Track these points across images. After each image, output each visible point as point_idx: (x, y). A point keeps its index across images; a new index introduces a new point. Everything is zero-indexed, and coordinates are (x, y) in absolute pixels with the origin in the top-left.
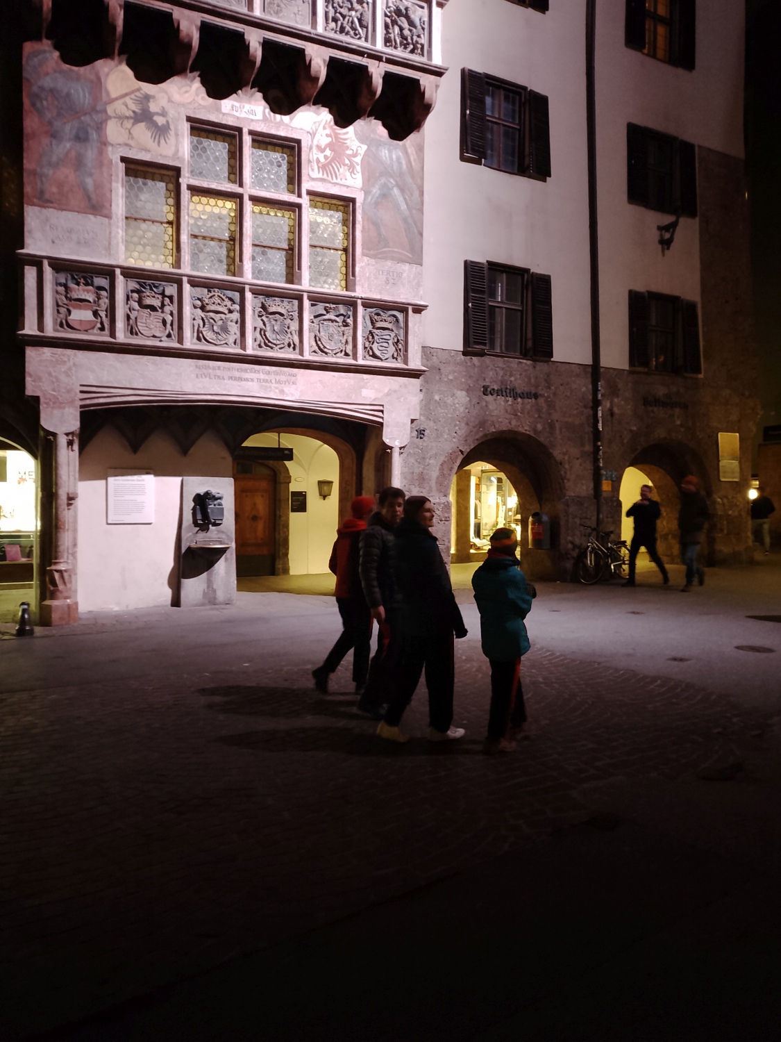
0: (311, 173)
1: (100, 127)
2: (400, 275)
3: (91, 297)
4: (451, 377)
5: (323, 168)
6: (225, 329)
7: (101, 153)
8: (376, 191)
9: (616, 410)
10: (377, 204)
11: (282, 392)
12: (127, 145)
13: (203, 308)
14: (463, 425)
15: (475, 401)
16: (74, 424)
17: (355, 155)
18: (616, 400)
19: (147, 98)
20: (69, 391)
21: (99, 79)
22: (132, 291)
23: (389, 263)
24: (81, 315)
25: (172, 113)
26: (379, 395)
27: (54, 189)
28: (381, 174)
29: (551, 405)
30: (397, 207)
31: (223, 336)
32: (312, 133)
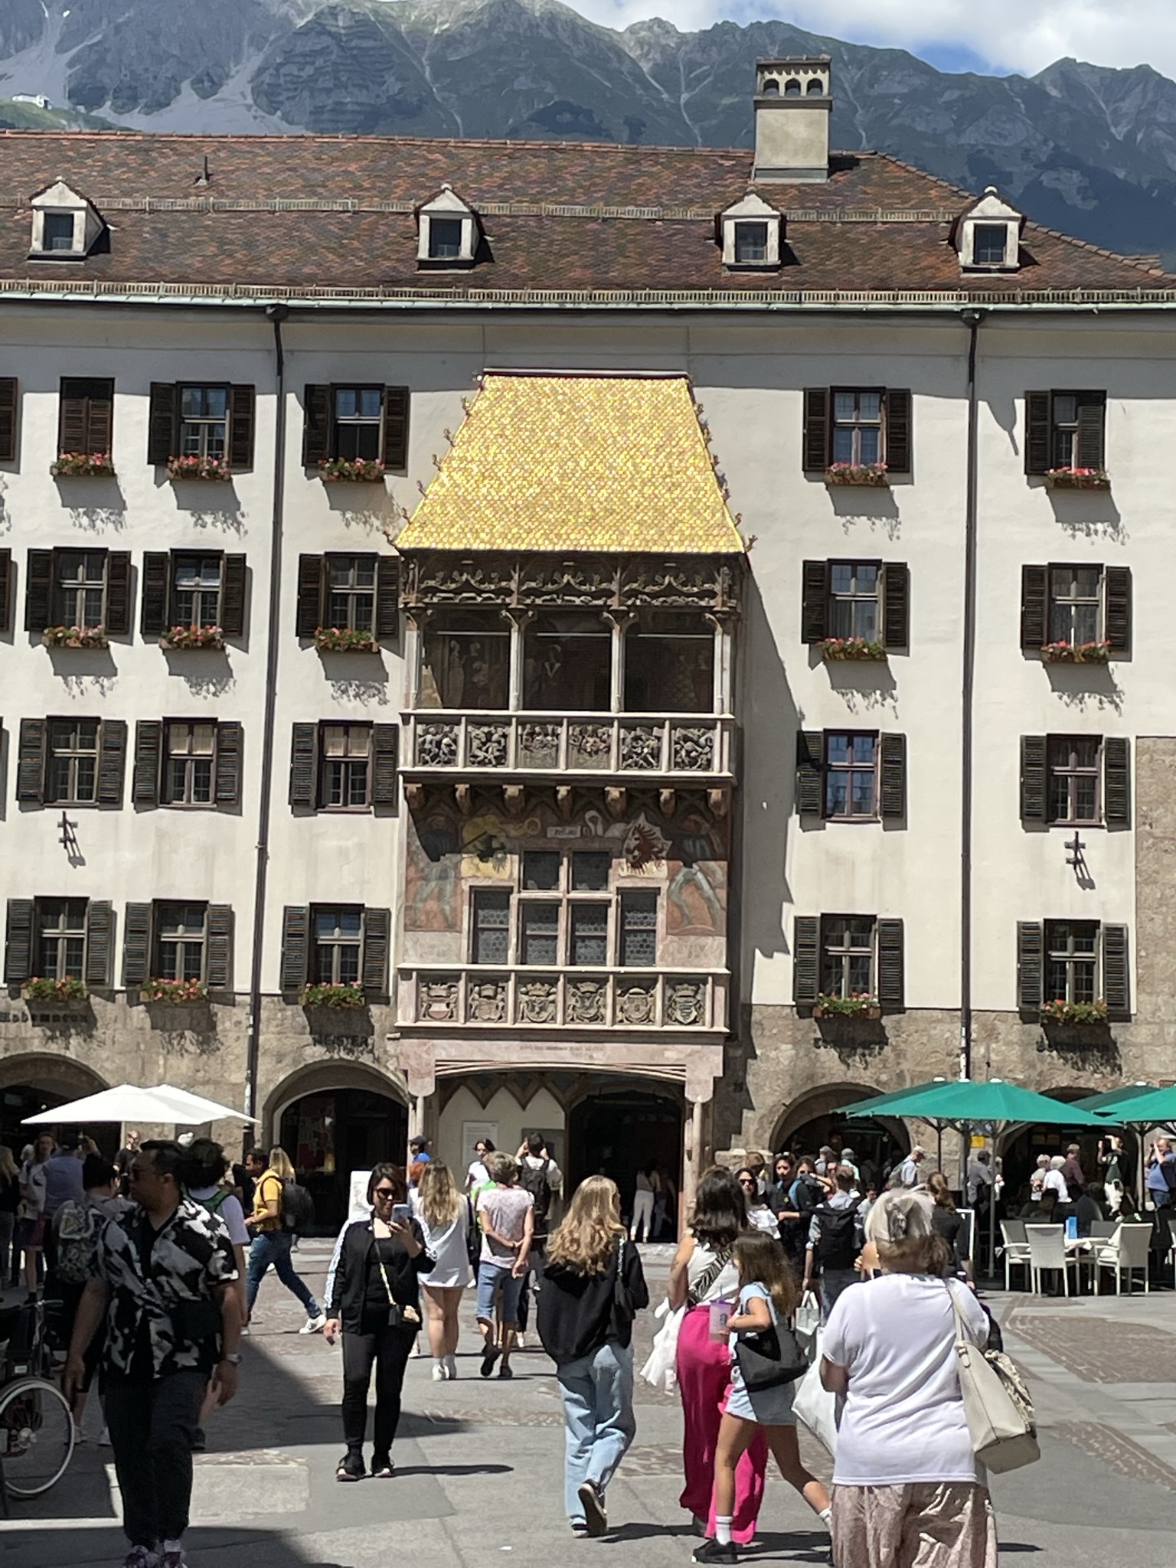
0: (621, 874)
1: (456, 867)
2: (702, 948)
3: (444, 993)
4: (774, 1031)
5: (632, 867)
6: (542, 1009)
7: (456, 885)
8: (680, 878)
9: (993, 1057)
10: (681, 888)
11: (591, 1057)
12: (474, 876)
13: (527, 993)
14: (788, 1078)
15: (802, 1053)
16: (430, 1089)
17: (661, 851)
18: (994, 1046)
19: (492, 837)
20: (428, 1065)
21: (456, 830)
22: (476, 985)
23: (692, 938)
24: (439, 1007)
25: (508, 846)
26: (682, 1056)
27: (423, 917)
29: (900, 1054)
30: (699, 888)
31: (544, 1015)
32: (624, 841)
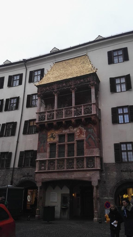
0: (77, 138)
1: (47, 140)
3: (44, 165)
4: (112, 169)
5: (78, 136)
6: (62, 166)
7: (46, 143)
8: (88, 137)
10: (88, 139)
12: (50, 141)
13: (59, 164)
14: (116, 180)
15: (119, 174)
20: (40, 180)
21: (47, 133)
22: (50, 163)
23: (91, 149)
24: (43, 168)
25: (56, 135)
26: (90, 175)
27: (41, 150)
28: (89, 134)
30: (92, 138)
31: (62, 168)
32: (77, 131)
